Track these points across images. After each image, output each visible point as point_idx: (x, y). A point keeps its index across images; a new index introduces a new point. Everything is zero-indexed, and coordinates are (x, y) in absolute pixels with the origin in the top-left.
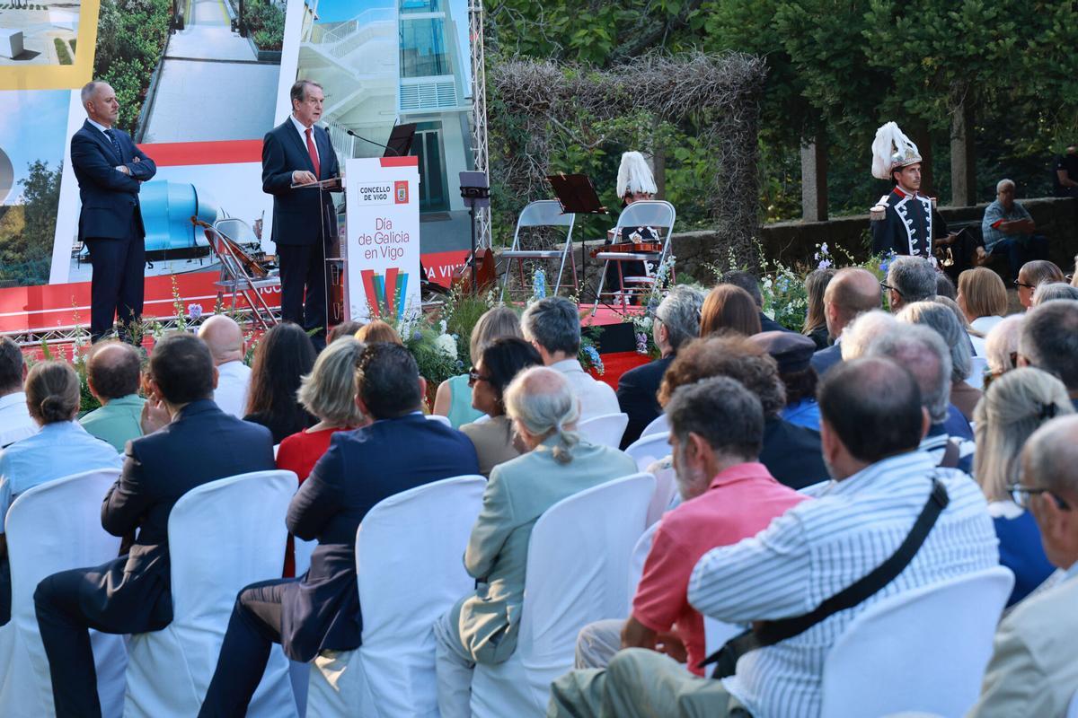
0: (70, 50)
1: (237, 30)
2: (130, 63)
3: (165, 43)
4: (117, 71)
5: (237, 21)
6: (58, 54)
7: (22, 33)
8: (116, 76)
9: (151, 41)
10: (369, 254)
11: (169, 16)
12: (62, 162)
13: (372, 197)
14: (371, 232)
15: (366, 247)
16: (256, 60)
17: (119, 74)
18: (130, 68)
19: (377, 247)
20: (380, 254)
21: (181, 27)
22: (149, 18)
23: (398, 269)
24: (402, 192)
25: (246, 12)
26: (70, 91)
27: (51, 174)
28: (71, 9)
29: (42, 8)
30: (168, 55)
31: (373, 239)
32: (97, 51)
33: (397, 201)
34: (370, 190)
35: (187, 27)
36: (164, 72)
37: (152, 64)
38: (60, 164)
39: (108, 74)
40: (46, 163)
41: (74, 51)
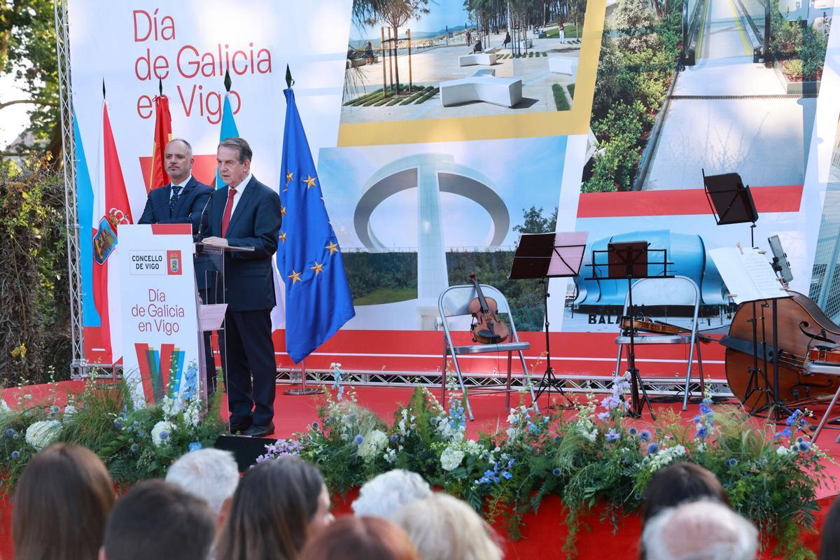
0: (568, 95)
1: (760, 60)
2: (631, 105)
3: (672, 82)
4: (617, 114)
5: (762, 50)
6: (556, 99)
7: (521, 81)
8: (615, 119)
9: (656, 80)
10: (143, 327)
11: (677, 51)
12: (557, 209)
13: (144, 266)
14: (145, 303)
15: (139, 319)
16: (785, 93)
17: (619, 117)
18: (631, 110)
19: (151, 320)
20: (154, 328)
21: (691, 62)
22: (654, 55)
23: (173, 345)
24: (175, 263)
25: (774, 39)
26: (567, 137)
27: (545, 221)
28: (571, 53)
29: (541, 55)
30: (675, 94)
31: (147, 312)
32: (595, 95)
33: (170, 272)
34: (142, 258)
35: (699, 61)
36: (670, 113)
37: (656, 105)
38: (554, 211)
39: (607, 118)
40: (541, 210)
41: (572, 96)
